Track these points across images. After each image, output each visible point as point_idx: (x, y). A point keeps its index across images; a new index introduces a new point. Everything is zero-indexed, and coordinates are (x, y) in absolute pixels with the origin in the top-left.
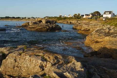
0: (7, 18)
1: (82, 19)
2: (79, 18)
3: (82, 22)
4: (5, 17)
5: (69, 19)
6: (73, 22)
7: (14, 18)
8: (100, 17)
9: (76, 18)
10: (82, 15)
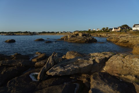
0: (44, 33)
1: (111, 32)
2: (108, 31)
3: (111, 35)
4: (42, 32)
5: (98, 33)
6: (103, 35)
7: (49, 32)
8: (130, 30)
9: (105, 32)
10: (110, 29)
